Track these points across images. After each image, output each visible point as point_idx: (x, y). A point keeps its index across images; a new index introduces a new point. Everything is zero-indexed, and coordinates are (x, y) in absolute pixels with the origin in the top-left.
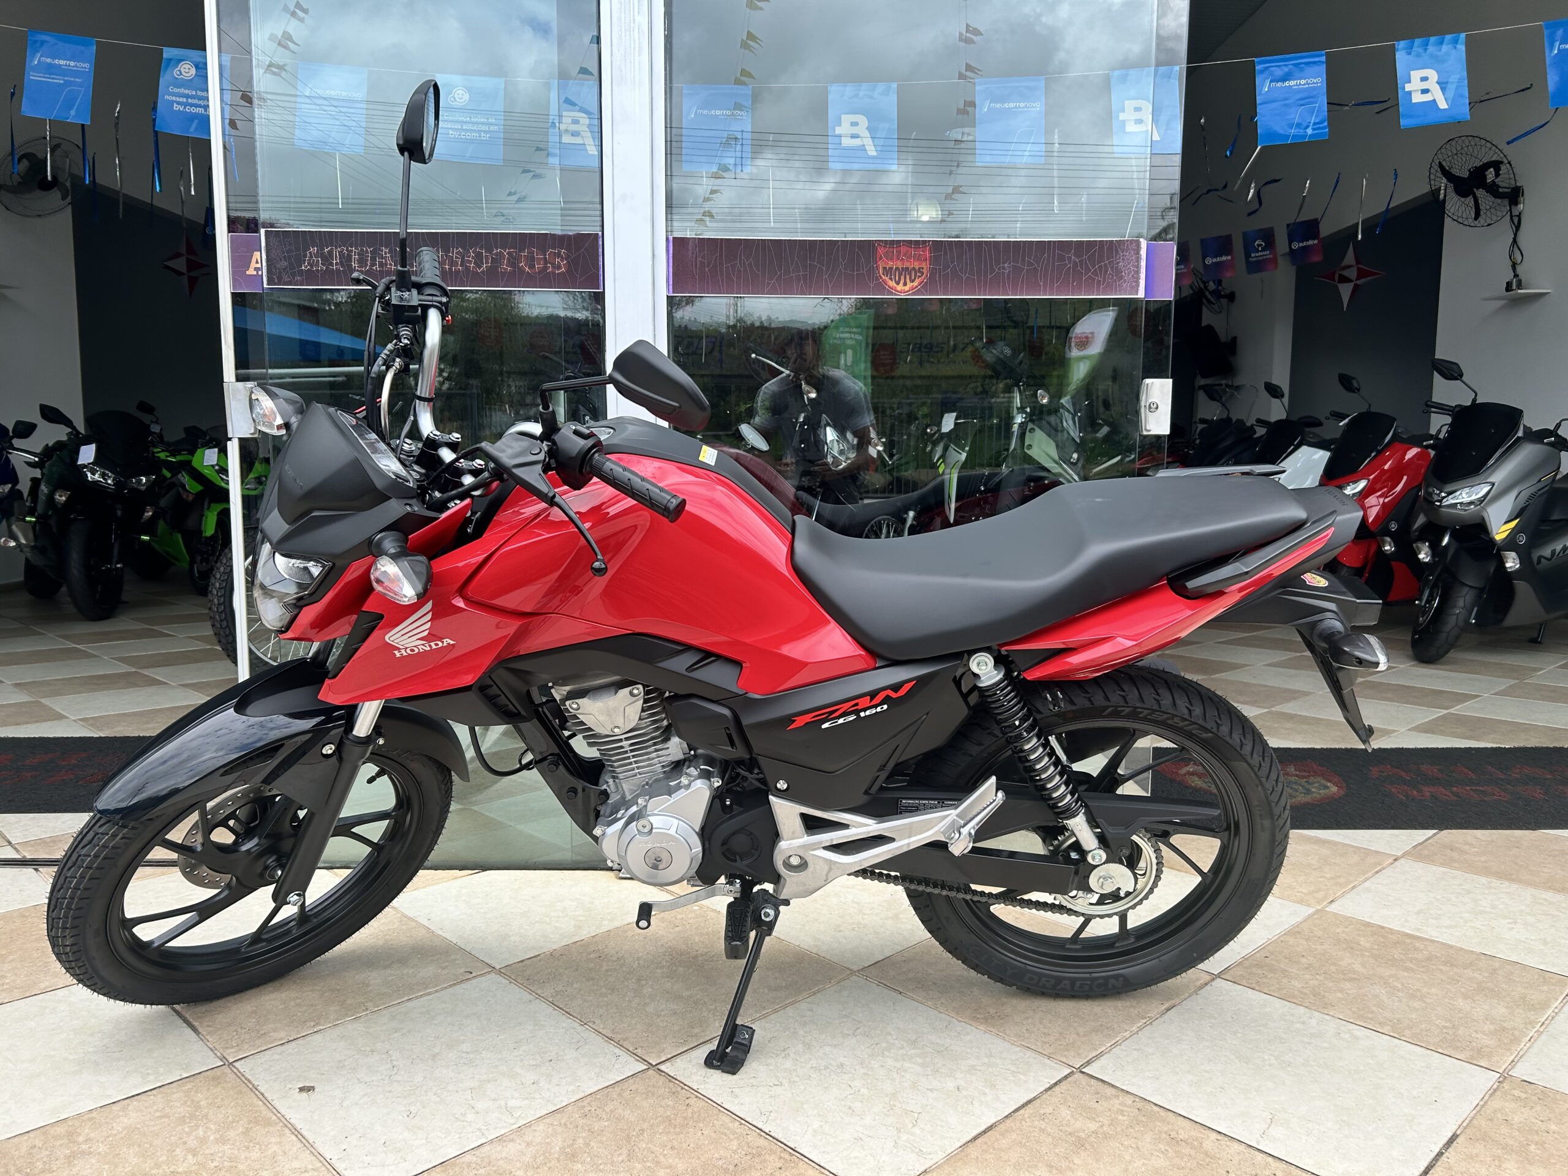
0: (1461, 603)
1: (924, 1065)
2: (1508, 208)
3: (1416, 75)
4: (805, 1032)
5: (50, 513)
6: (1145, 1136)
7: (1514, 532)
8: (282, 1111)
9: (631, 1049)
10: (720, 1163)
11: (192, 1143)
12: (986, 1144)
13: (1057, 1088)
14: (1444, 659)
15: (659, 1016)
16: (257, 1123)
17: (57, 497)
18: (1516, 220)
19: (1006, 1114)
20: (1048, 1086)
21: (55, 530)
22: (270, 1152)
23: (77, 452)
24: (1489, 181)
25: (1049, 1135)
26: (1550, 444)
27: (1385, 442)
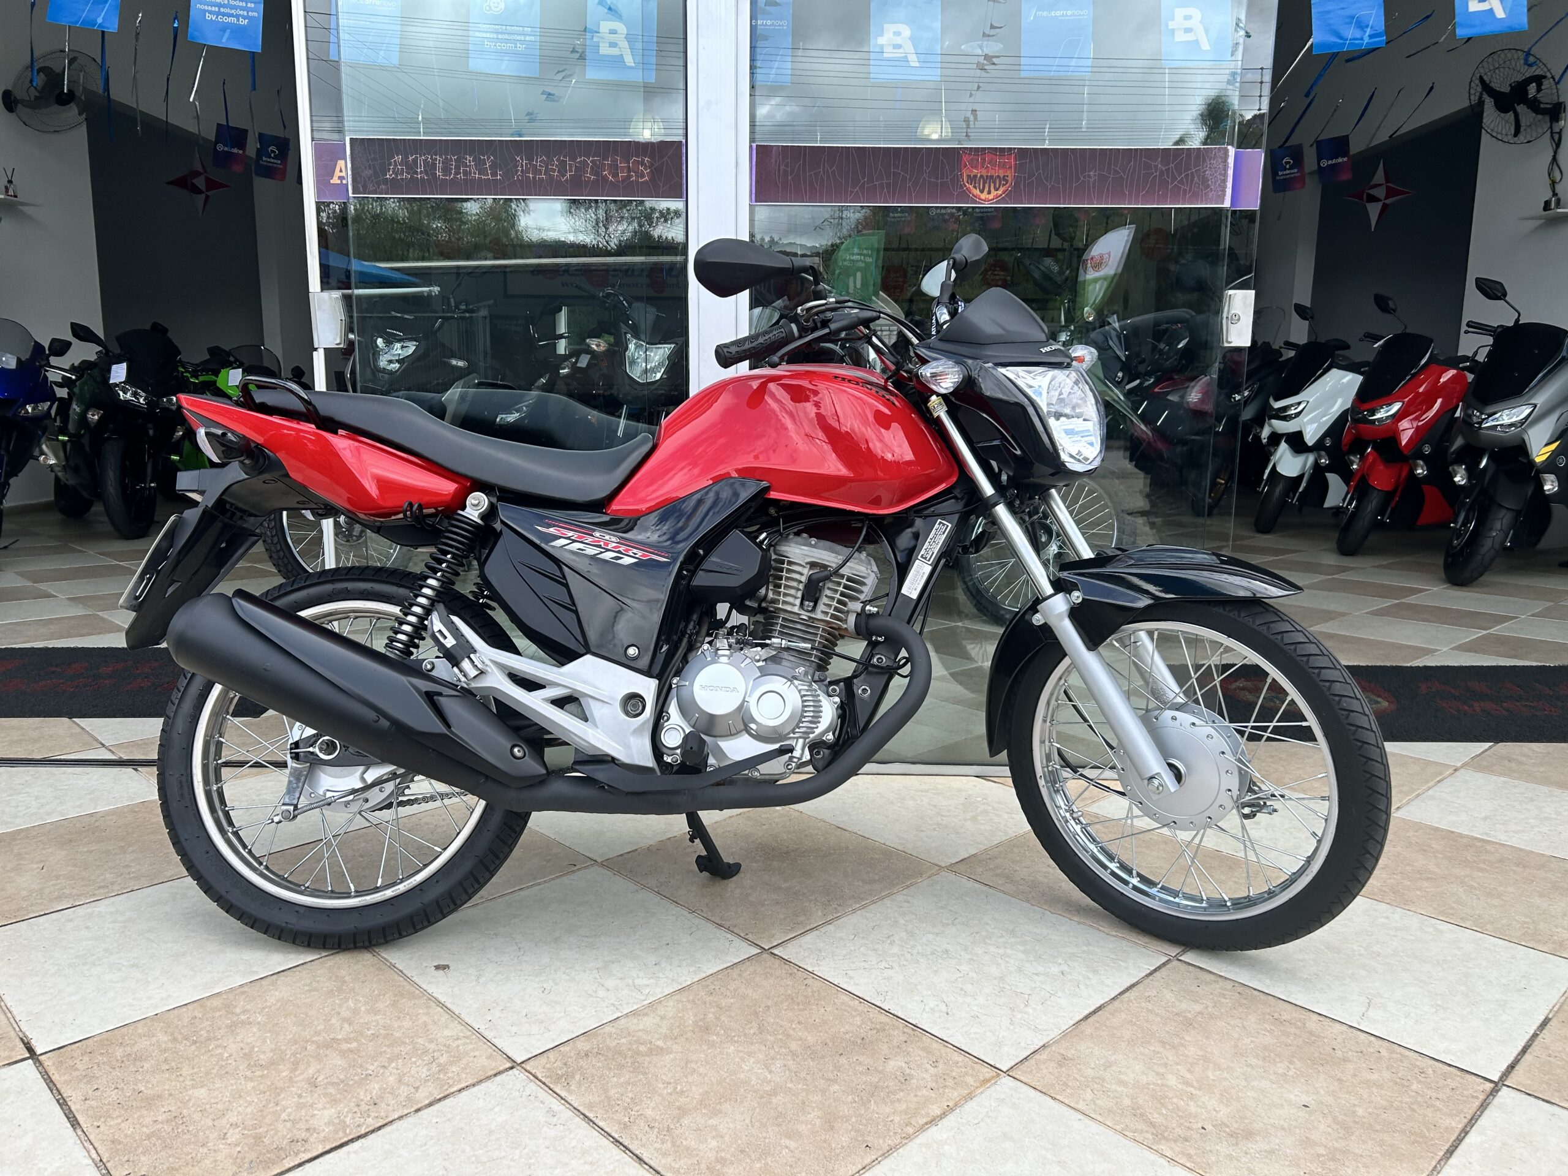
0: (1498, 525)
1: (1025, 952)
2: (1549, 124)
4: (906, 921)
5: (82, 432)
6: (1250, 1017)
7: (1554, 454)
8: (424, 986)
9: (742, 935)
10: (847, 1036)
11: (345, 1013)
12: (1098, 1022)
13: (1157, 974)
14: (1478, 581)
15: (763, 905)
16: (402, 995)
17: (89, 416)
18: (1556, 137)
19: (1113, 996)
20: (1148, 971)
21: (87, 449)
22: (420, 1022)
23: (109, 371)
24: (1530, 96)
25: (1157, 1015)
27: (1421, 364)
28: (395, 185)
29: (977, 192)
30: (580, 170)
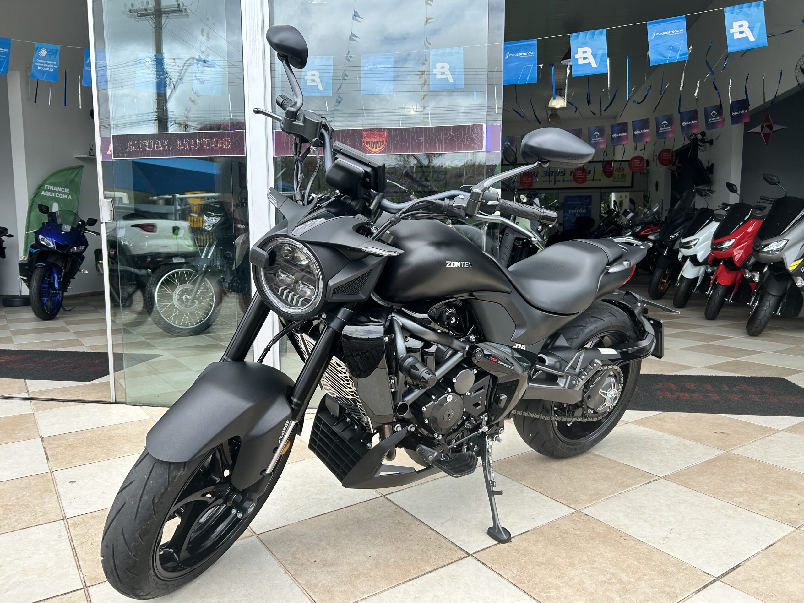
3: (736, 24)
7: (800, 266)
8: (59, 488)
16: (47, 491)
20: (364, 501)
22: (44, 501)
27: (746, 219)
28: (130, 154)
29: (370, 148)
30: (203, 144)
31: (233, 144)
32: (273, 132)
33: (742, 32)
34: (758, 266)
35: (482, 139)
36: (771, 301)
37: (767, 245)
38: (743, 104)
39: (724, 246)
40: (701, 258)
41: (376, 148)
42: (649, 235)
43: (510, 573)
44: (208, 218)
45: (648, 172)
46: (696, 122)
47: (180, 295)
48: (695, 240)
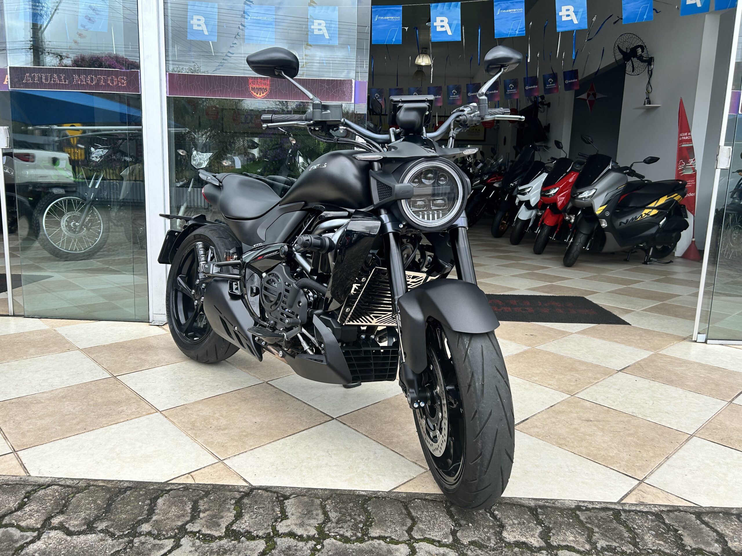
2: (647, 67)
3: (564, 8)
6: (270, 399)
7: (604, 211)
10: (114, 401)
12: (212, 399)
13: (254, 386)
18: (650, 72)
20: (251, 386)
24: (638, 54)
26: (625, 173)
27: (568, 171)
28: (27, 85)
29: (255, 94)
30: (99, 81)
31: (129, 83)
32: (166, 74)
33: (568, 16)
34: (573, 211)
35: (351, 93)
36: (582, 239)
37: (581, 193)
38: (574, 74)
39: (551, 193)
40: (533, 203)
41: (260, 94)
42: (494, 183)
43: (364, 429)
44: (96, 149)
45: (498, 128)
46: (537, 86)
47: (68, 222)
48: (529, 187)
